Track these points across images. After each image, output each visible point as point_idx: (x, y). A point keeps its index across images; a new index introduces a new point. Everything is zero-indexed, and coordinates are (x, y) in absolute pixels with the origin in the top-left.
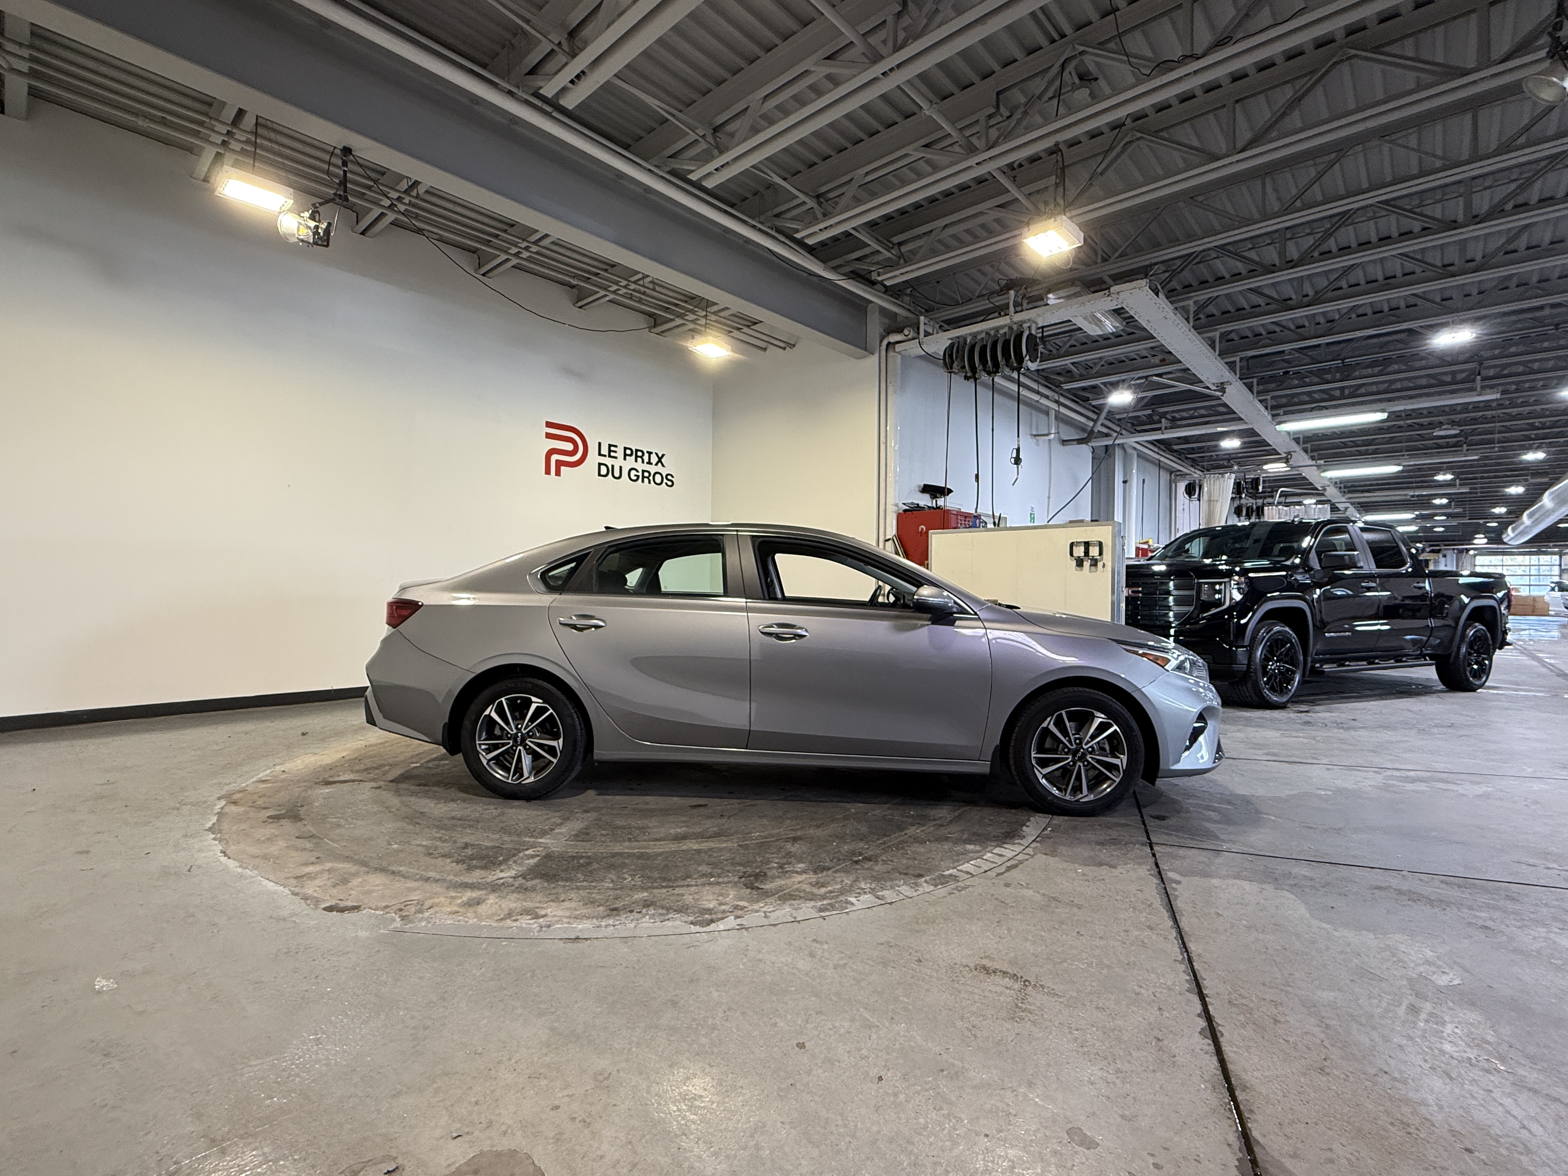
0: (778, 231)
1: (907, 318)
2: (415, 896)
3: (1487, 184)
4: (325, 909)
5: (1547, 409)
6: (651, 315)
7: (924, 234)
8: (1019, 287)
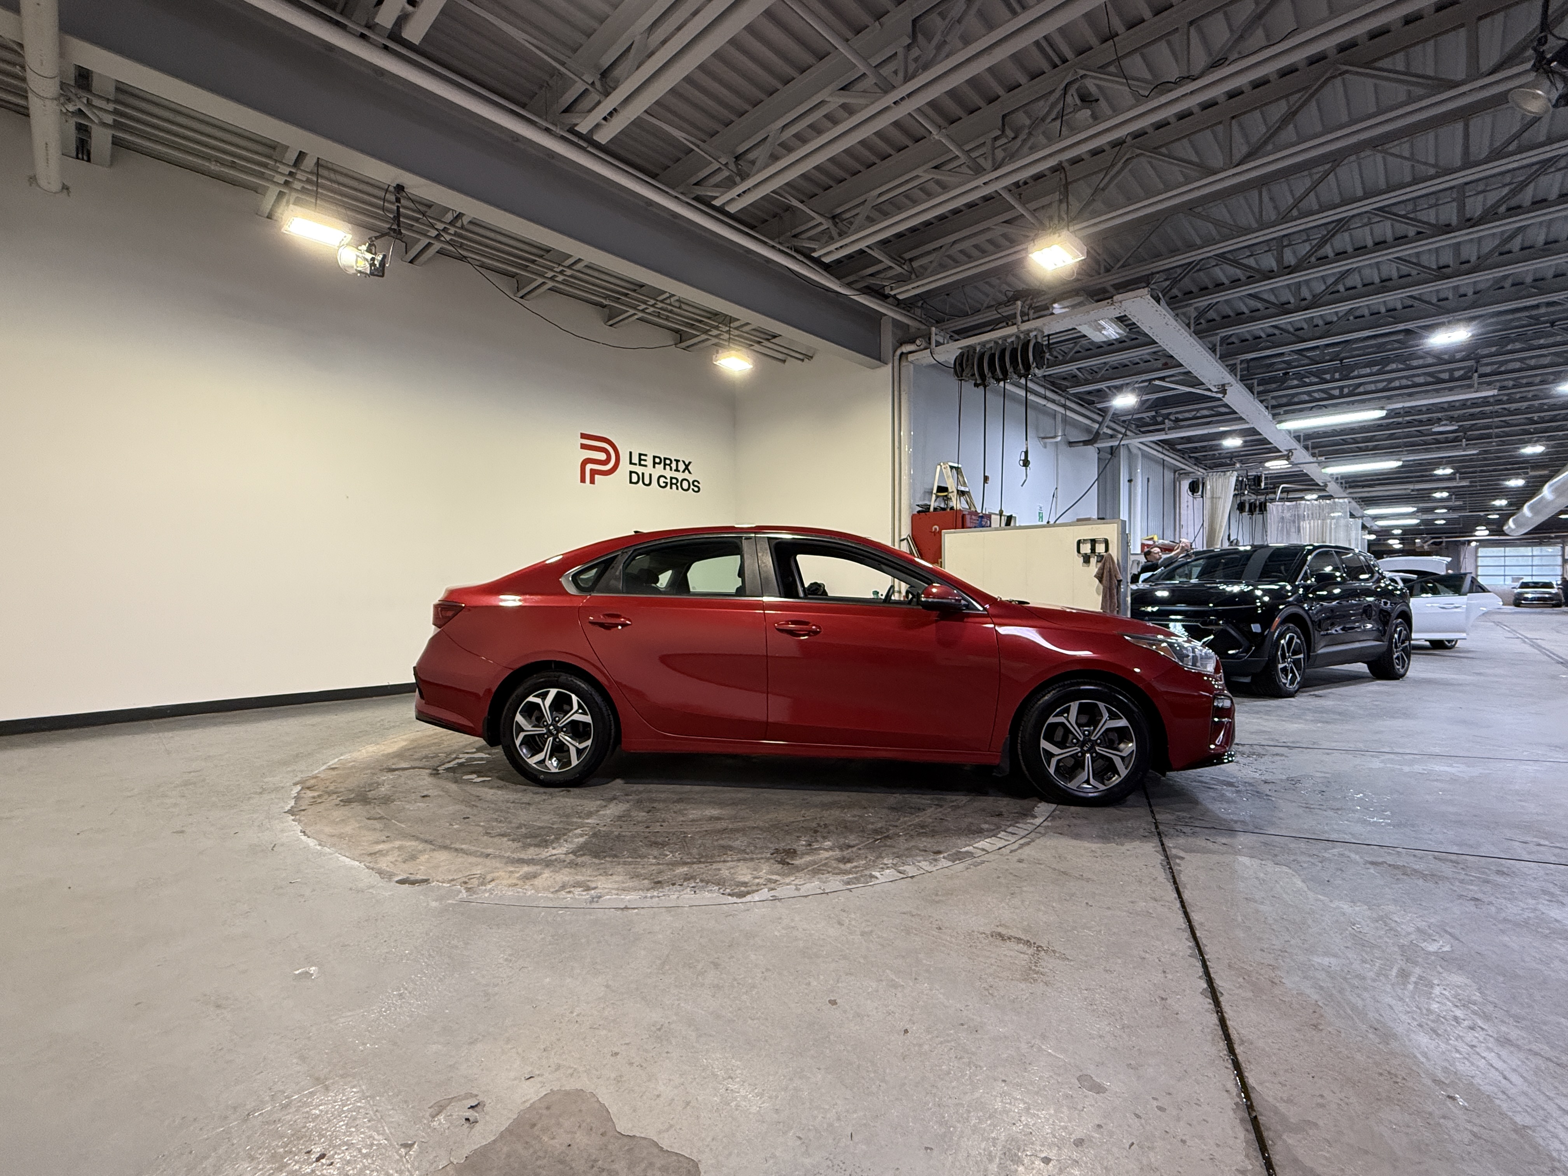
0: (796, 251)
1: (918, 329)
2: (478, 871)
3: (1480, 189)
4: (397, 882)
5: (1544, 404)
6: (677, 331)
7: (934, 250)
8: (1026, 298)
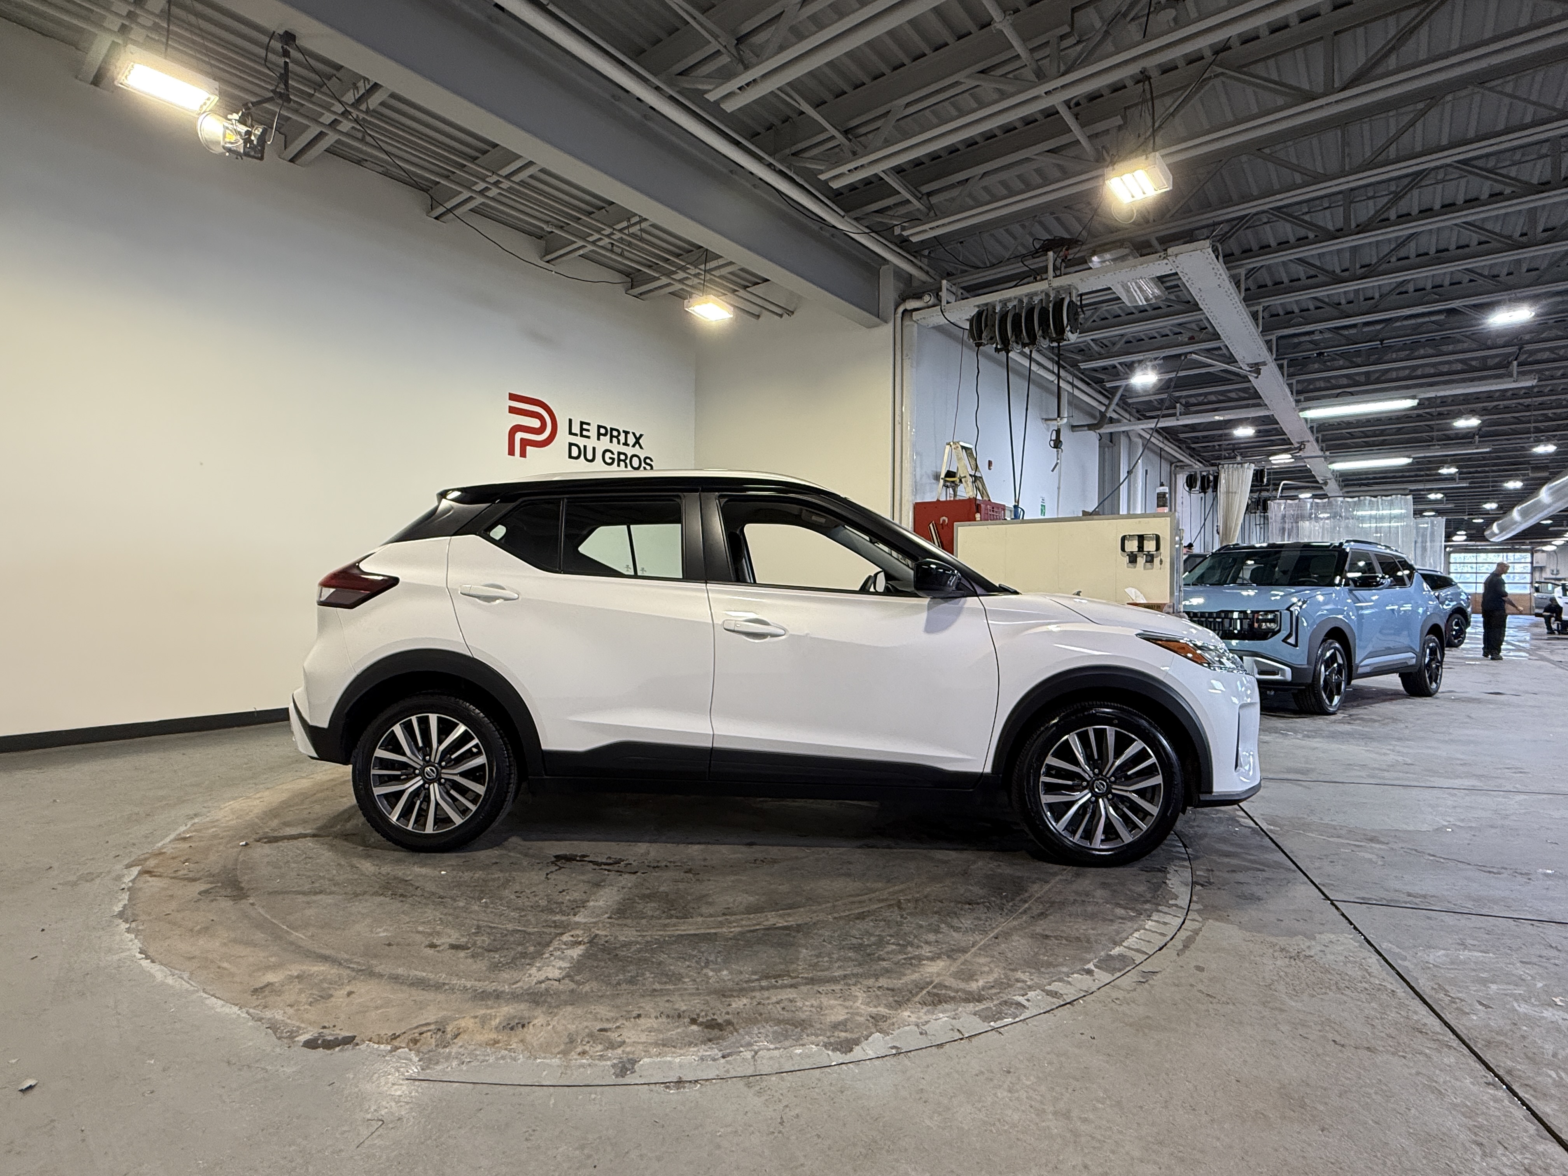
0: (798, 171)
1: (924, 283)
4: (304, 1045)
6: (630, 272)
7: (958, 183)
8: (1059, 249)
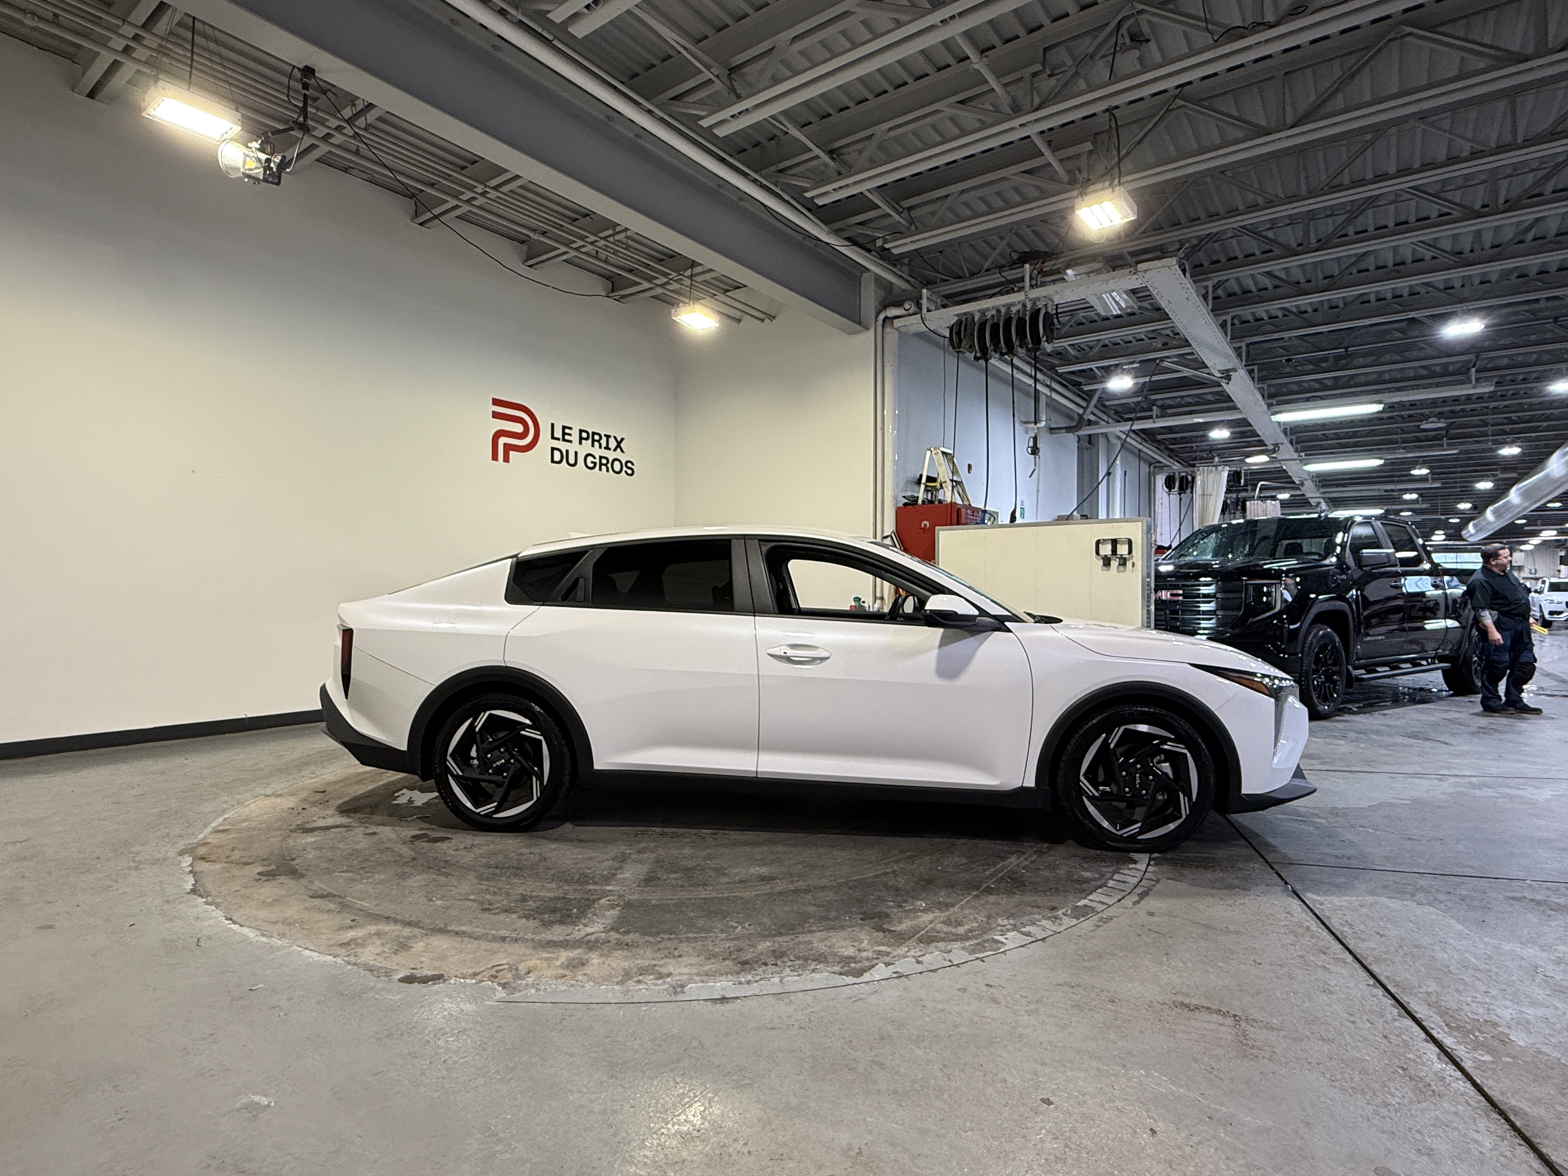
0: (783, 188)
1: (906, 291)
4: (401, 981)
7: (938, 199)
8: (1036, 261)
